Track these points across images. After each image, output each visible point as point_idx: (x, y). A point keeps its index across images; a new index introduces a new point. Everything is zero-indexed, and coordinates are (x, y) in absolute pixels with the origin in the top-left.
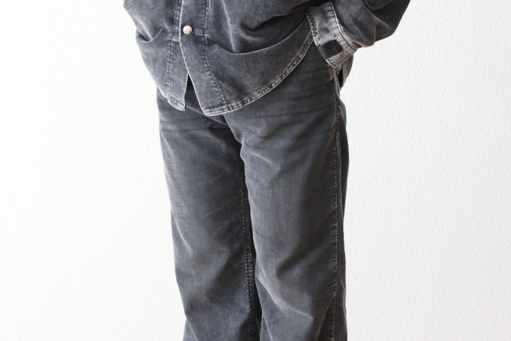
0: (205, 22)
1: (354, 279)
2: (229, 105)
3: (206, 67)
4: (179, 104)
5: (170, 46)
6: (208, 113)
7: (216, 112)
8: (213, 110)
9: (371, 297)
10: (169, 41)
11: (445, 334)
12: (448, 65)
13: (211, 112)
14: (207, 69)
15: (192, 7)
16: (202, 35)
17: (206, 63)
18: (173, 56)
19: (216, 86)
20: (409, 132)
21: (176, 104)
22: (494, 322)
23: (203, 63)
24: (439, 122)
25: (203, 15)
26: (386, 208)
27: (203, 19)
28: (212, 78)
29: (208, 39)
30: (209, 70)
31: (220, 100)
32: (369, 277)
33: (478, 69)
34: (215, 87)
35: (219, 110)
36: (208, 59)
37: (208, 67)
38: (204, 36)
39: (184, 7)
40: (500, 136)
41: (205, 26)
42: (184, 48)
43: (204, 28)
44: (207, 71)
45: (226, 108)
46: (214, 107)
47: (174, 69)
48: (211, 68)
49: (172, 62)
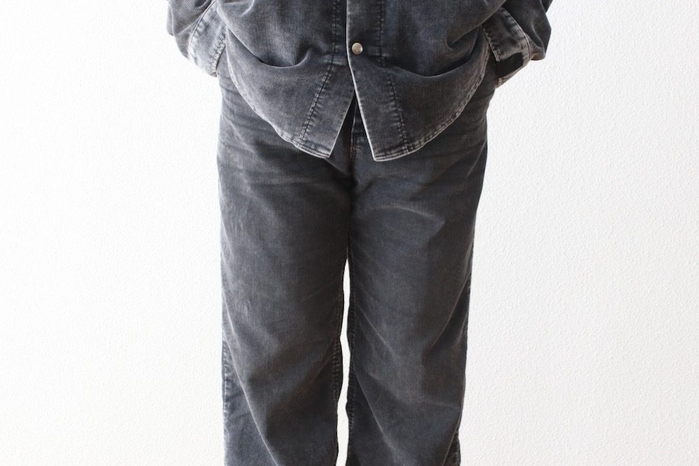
0: (382, 38)
1: (497, 372)
2: (411, 145)
3: (391, 96)
4: (320, 150)
5: (329, 72)
6: (382, 158)
7: (393, 155)
8: (388, 153)
9: (518, 395)
10: (328, 64)
11: (616, 444)
12: (619, 92)
13: (386, 155)
14: (392, 98)
15: (362, 17)
16: (378, 54)
17: (393, 90)
18: (327, 84)
19: (399, 121)
20: (568, 179)
21: (315, 149)
22: (680, 429)
23: (388, 91)
24: (609, 167)
25: (378, 29)
26: (539, 279)
27: (378, 33)
28: (396, 111)
29: (386, 58)
30: (394, 99)
31: (400, 138)
32: (516, 370)
33: (659, 97)
34: (396, 122)
35: (397, 152)
36: (396, 85)
37: (394, 95)
38: (381, 56)
39: (351, 18)
40: (688, 184)
41: (382, 42)
42: (359, 73)
43: (379, 46)
44: (391, 101)
45: (405, 149)
46: (390, 149)
47: (326, 101)
48: (398, 96)
49: (324, 93)
